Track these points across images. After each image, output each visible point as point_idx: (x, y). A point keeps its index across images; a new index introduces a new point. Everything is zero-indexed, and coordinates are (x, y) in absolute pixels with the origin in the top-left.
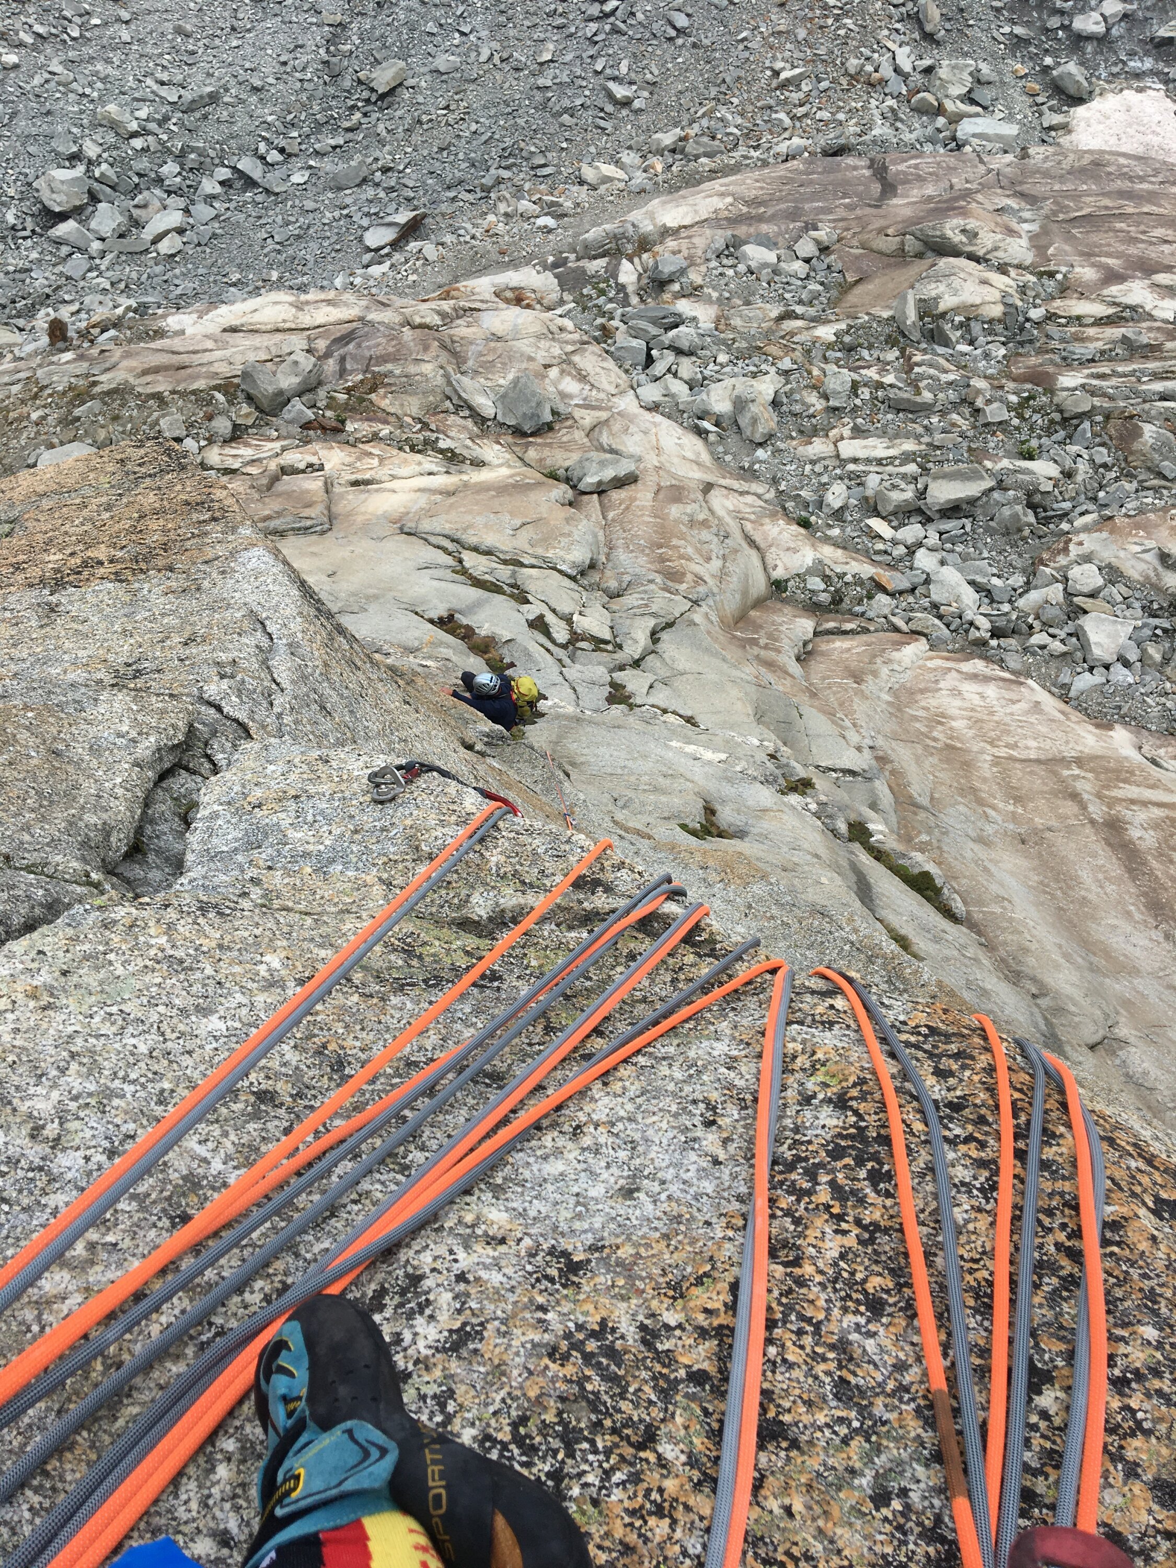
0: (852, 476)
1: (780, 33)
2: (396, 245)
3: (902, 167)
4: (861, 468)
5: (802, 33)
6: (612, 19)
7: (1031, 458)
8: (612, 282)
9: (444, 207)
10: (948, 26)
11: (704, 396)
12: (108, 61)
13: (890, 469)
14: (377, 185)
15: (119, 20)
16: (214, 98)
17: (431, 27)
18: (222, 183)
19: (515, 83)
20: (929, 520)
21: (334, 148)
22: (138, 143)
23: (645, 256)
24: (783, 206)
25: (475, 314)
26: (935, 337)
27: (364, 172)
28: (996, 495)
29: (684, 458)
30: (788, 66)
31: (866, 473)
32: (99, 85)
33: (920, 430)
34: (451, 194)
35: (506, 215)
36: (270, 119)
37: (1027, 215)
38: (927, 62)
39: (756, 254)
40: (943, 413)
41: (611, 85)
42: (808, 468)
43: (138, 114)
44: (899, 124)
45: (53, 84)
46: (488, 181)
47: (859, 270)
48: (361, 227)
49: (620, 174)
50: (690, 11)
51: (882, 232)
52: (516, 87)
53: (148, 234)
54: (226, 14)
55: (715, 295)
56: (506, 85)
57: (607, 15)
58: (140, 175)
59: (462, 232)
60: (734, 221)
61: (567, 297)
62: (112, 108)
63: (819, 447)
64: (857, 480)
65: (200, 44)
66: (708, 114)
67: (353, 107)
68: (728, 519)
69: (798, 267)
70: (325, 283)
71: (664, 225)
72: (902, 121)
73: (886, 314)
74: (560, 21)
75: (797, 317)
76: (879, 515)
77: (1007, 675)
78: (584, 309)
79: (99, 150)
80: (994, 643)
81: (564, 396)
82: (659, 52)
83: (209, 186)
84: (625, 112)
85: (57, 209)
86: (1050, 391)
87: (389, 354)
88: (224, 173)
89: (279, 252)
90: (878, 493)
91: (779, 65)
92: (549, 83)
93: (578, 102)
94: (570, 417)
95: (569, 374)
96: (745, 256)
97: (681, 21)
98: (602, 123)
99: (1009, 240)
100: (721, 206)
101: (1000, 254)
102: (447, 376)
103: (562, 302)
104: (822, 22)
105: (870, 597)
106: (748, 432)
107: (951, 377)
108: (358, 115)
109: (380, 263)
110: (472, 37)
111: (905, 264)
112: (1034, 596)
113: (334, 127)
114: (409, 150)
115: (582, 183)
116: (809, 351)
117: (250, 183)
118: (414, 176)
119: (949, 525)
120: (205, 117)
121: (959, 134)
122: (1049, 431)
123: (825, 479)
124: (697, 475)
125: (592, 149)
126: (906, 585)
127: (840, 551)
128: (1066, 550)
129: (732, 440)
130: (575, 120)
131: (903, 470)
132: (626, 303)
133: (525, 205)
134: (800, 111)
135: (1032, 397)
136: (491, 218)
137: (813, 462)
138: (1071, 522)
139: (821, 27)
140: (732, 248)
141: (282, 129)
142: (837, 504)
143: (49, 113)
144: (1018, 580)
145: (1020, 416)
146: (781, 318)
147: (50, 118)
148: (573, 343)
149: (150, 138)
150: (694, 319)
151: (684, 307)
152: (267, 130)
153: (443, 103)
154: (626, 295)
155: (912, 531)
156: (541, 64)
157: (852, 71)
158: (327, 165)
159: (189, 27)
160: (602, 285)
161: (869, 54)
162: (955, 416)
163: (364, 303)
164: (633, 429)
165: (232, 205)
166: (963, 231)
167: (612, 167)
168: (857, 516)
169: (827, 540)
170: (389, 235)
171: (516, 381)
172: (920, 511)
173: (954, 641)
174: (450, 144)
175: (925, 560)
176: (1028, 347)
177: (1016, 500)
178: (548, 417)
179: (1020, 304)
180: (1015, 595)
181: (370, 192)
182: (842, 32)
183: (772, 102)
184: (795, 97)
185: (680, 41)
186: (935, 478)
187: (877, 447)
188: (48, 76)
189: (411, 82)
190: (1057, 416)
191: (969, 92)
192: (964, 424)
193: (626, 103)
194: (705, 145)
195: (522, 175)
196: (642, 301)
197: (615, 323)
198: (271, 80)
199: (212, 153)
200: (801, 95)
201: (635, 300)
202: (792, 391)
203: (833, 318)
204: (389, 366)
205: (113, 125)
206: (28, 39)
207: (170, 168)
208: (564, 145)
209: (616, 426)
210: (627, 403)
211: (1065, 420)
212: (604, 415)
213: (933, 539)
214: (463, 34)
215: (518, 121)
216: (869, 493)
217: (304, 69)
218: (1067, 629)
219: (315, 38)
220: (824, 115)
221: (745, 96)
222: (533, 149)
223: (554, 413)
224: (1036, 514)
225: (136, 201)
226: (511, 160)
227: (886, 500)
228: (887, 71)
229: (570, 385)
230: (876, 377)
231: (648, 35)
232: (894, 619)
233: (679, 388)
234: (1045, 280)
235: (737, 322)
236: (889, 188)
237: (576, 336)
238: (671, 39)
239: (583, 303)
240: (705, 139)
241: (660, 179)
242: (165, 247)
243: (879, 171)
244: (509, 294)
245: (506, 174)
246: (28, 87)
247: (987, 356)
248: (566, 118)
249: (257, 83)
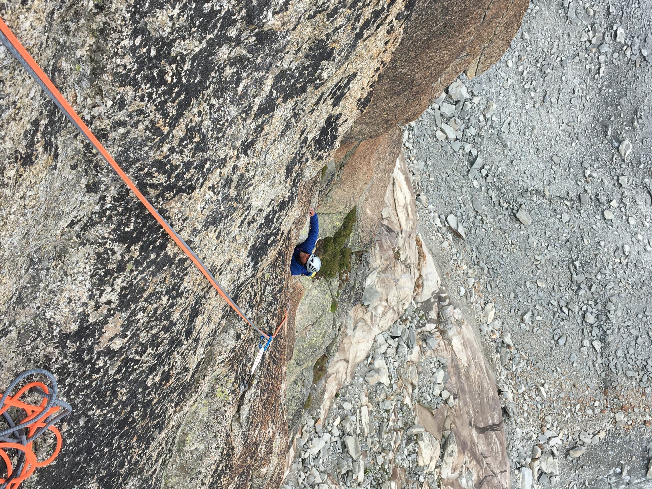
0: (355, 413)
1: (562, 385)
2: (450, 228)
3: (494, 437)
4: (358, 414)
5: (562, 395)
6: (559, 311)
7: (365, 473)
8: (426, 321)
9: (468, 247)
10: (574, 461)
11: (380, 358)
12: (516, 101)
13: (358, 424)
14: (475, 218)
15: (535, 103)
16: (505, 146)
17: (548, 233)
18: (470, 152)
19: (527, 272)
20: (341, 438)
21: (491, 197)
22: (482, 118)
23: (438, 333)
24: (466, 386)
25: (408, 272)
26: (409, 440)
27: (480, 212)
28: (351, 460)
29: (357, 352)
30: (547, 390)
31: (356, 416)
32: (505, 99)
33: (372, 434)
34: (474, 249)
35: (467, 273)
36: (500, 169)
37: (470, 483)
38: (556, 452)
39: (440, 375)
40: (379, 442)
41: (529, 314)
42: (357, 396)
43: (494, 117)
44: (525, 441)
45: (503, 81)
46: (482, 264)
47: (437, 415)
48: (456, 212)
49: (490, 321)
50: (567, 345)
51: (454, 422)
52: (524, 272)
53: (444, 126)
54: (544, 146)
55: (422, 360)
56: (525, 268)
57: (561, 309)
58: (469, 119)
59: (458, 255)
60: (456, 367)
61: (419, 305)
62: (495, 106)
63: (364, 399)
64: (354, 413)
65: (529, 137)
66: (521, 357)
67: (510, 203)
68: (335, 368)
69: (437, 392)
70: (431, 200)
71: (452, 340)
72: (527, 442)
73: (416, 422)
74: (556, 289)
75: (413, 390)
76: (341, 421)
77: (290, 464)
78: (414, 312)
79: (477, 103)
80: (300, 460)
81: (375, 308)
82: (547, 333)
83: (468, 147)
84: (519, 320)
85: (449, 89)
86: (390, 479)
87: (383, 247)
88: (474, 152)
89: (442, 180)
90: (349, 419)
91: (546, 386)
92: (528, 286)
93: (521, 300)
94: (367, 311)
95: (385, 309)
96: (439, 371)
97: (562, 342)
98: (513, 310)
99: (450, 469)
100: (463, 361)
101: (444, 466)
102: (377, 268)
103: (417, 303)
104: (568, 404)
105: (313, 418)
106: (368, 374)
107: (393, 444)
108: (506, 205)
109: (441, 222)
110: (546, 251)
111: (439, 431)
112: (317, 473)
113: (501, 195)
114: (492, 229)
115: (485, 304)
116: (400, 395)
117: (472, 163)
118: (481, 232)
119: (339, 445)
120: (497, 143)
121: (524, 468)
122: (375, 479)
123: (353, 402)
124: (351, 357)
125: (501, 307)
126: (318, 430)
127: (328, 408)
128: (333, 484)
129: (366, 369)
130: (512, 299)
131: (358, 428)
132: (417, 327)
133: (471, 281)
134: (526, 397)
135: (387, 473)
136: (465, 267)
137: (359, 398)
138: (343, 485)
139: (566, 403)
140: (442, 366)
141: (496, 175)
142: (344, 406)
143: (490, 81)
144: (322, 469)
145: (380, 469)
146: (412, 384)
147: (488, 81)
148: (398, 309)
149: (484, 122)
150: (412, 353)
151: (416, 349)
152: (495, 168)
153: (514, 242)
154: (421, 327)
155: (336, 432)
156: (536, 282)
157: (546, 418)
158: (483, 194)
159: (535, 132)
160: (424, 318)
161: (555, 425)
162: (378, 446)
163: (408, 230)
164: (365, 333)
165: (461, 157)
166: (452, 451)
167: (493, 316)
168: (341, 413)
169: (332, 403)
170: (453, 225)
171: (377, 292)
172: (344, 434)
173: (300, 447)
174: (496, 247)
175: (327, 436)
176: (408, 476)
177: (349, 466)
178: (366, 304)
179: (425, 472)
180: (318, 468)
181: (472, 214)
182: (564, 413)
183: (529, 384)
184: (533, 394)
185: (553, 342)
186: (355, 439)
187: (365, 419)
188: (506, 78)
189: (522, 226)
190: (380, 482)
191: (545, 473)
192: (375, 449)
193: (523, 321)
194: (505, 356)
195: (486, 278)
196: (419, 333)
197: (408, 324)
198: (517, 168)
199: (482, 147)
200: (534, 397)
201: (419, 330)
202: (384, 389)
203: (413, 403)
204: (378, 248)
205: (487, 108)
206: (520, 69)
207: (473, 131)
208: (501, 295)
209: (365, 328)
210: (376, 331)
211: (379, 485)
212: (369, 322)
213: (334, 439)
214: (547, 247)
215: (510, 275)
216: (349, 417)
217: (523, 181)
218: (307, 485)
219: (538, 184)
220: (526, 408)
221: (532, 372)
222: (498, 282)
223: (368, 306)
224: (345, 474)
225: (457, 119)
226: (492, 273)
227: (346, 422)
228: (548, 434)
229: (380, 310)
230: (391, 419)
231: (554, 327)
232: (306, 426)
233: (383, 349)
234: (436, 484)
235: (411, 368)
236: (482, 431)
237: (401, 310)
238: (553, 338)
239: (417, 310)
240: (509, 356)
241: (487, 337)
242: (439, 134)
243: (493, 428)
244: (421, 282)
245: (486, 271)
246: (500, 71)
247: (403, 460)
248: (513, 295)
249: (514, 163)
